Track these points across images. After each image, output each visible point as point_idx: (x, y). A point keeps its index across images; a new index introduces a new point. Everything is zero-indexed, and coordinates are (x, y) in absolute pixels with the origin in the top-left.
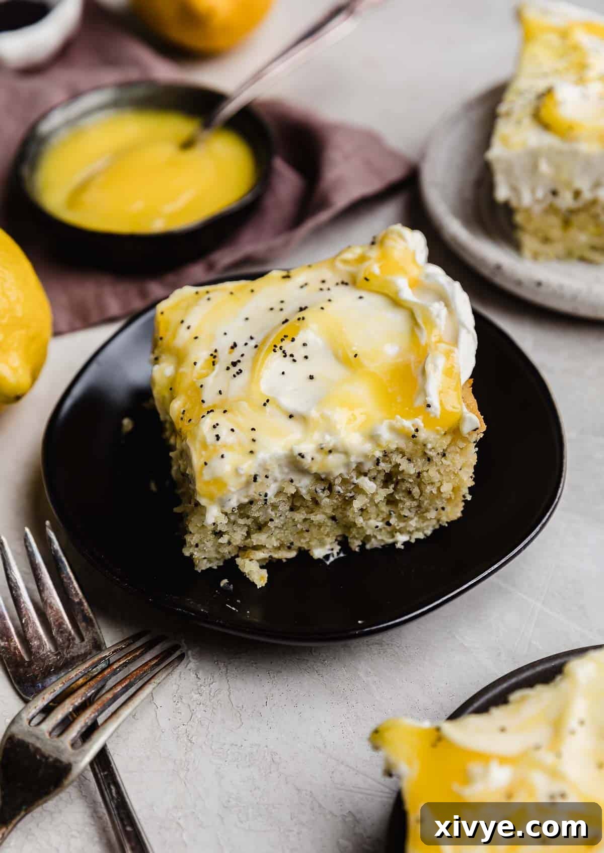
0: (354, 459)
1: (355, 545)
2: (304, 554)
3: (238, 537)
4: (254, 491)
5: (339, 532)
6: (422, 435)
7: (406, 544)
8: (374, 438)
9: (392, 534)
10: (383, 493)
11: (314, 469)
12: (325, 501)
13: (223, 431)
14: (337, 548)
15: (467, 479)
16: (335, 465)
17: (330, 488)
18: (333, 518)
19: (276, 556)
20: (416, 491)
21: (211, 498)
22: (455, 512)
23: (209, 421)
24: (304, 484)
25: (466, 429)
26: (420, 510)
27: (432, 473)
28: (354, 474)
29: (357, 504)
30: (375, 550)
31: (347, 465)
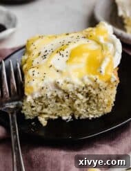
0: (76, 87)
1: (77, 117)
2: (60, 118)
3: (39, 109)
4: (43, 93)
5: (71, 112)
6: (98, 81)
7: (93, 118)
8: (82, 80)
9: (88, 114)
10: (85, 100)
11: (63, 88)
12: (67, 100)
13: (35, 73)
14: (71, 117)
15: (113, 99)
16: (69, 88)
17: (68, 96)
18: (70, 107)
19: (51, 117)
20: (96, 100)
21: (29, 93)
22: (109, 110)
23: (32, 70)
24: (60, 93)
25: (112, 80)
26: (98, 107)
27: (101, 95)
28: (76, 92)
29: (77, 102)
30: (83, 119)
31: (74, 88)
